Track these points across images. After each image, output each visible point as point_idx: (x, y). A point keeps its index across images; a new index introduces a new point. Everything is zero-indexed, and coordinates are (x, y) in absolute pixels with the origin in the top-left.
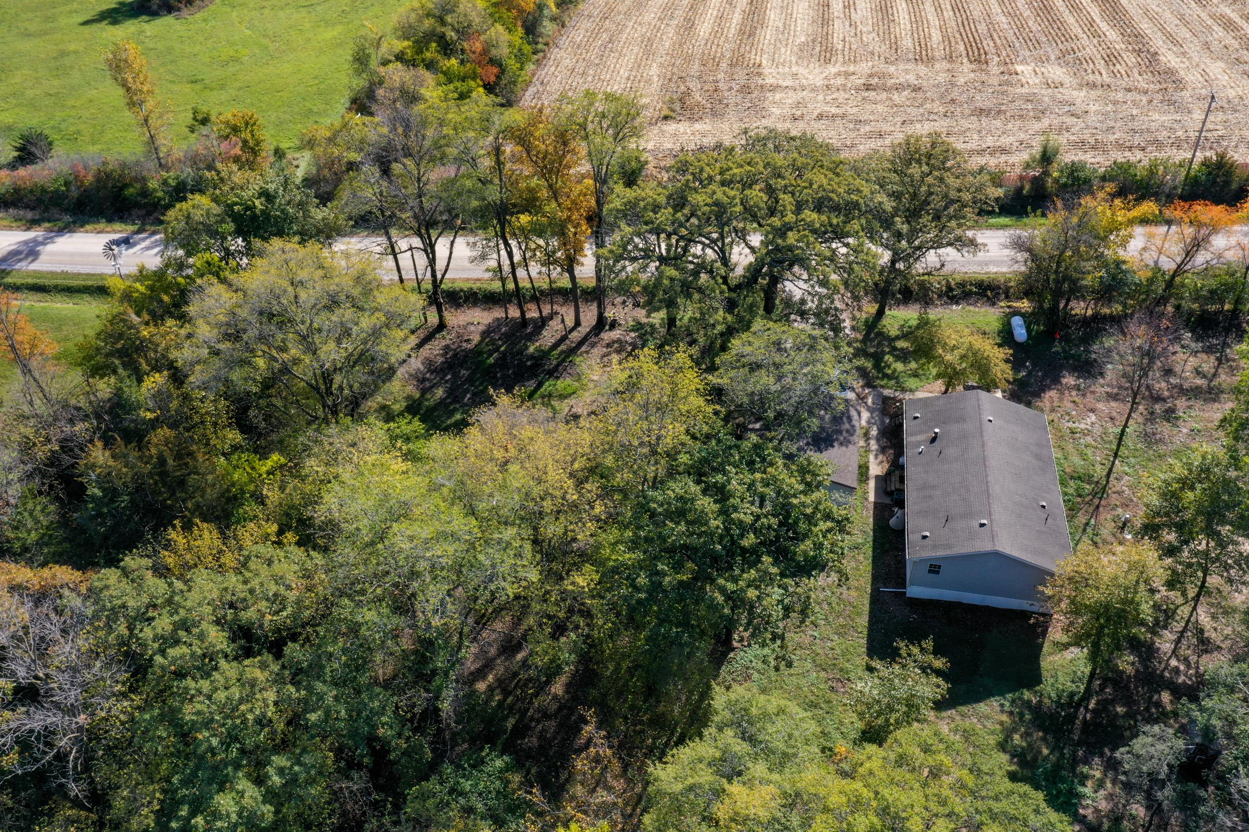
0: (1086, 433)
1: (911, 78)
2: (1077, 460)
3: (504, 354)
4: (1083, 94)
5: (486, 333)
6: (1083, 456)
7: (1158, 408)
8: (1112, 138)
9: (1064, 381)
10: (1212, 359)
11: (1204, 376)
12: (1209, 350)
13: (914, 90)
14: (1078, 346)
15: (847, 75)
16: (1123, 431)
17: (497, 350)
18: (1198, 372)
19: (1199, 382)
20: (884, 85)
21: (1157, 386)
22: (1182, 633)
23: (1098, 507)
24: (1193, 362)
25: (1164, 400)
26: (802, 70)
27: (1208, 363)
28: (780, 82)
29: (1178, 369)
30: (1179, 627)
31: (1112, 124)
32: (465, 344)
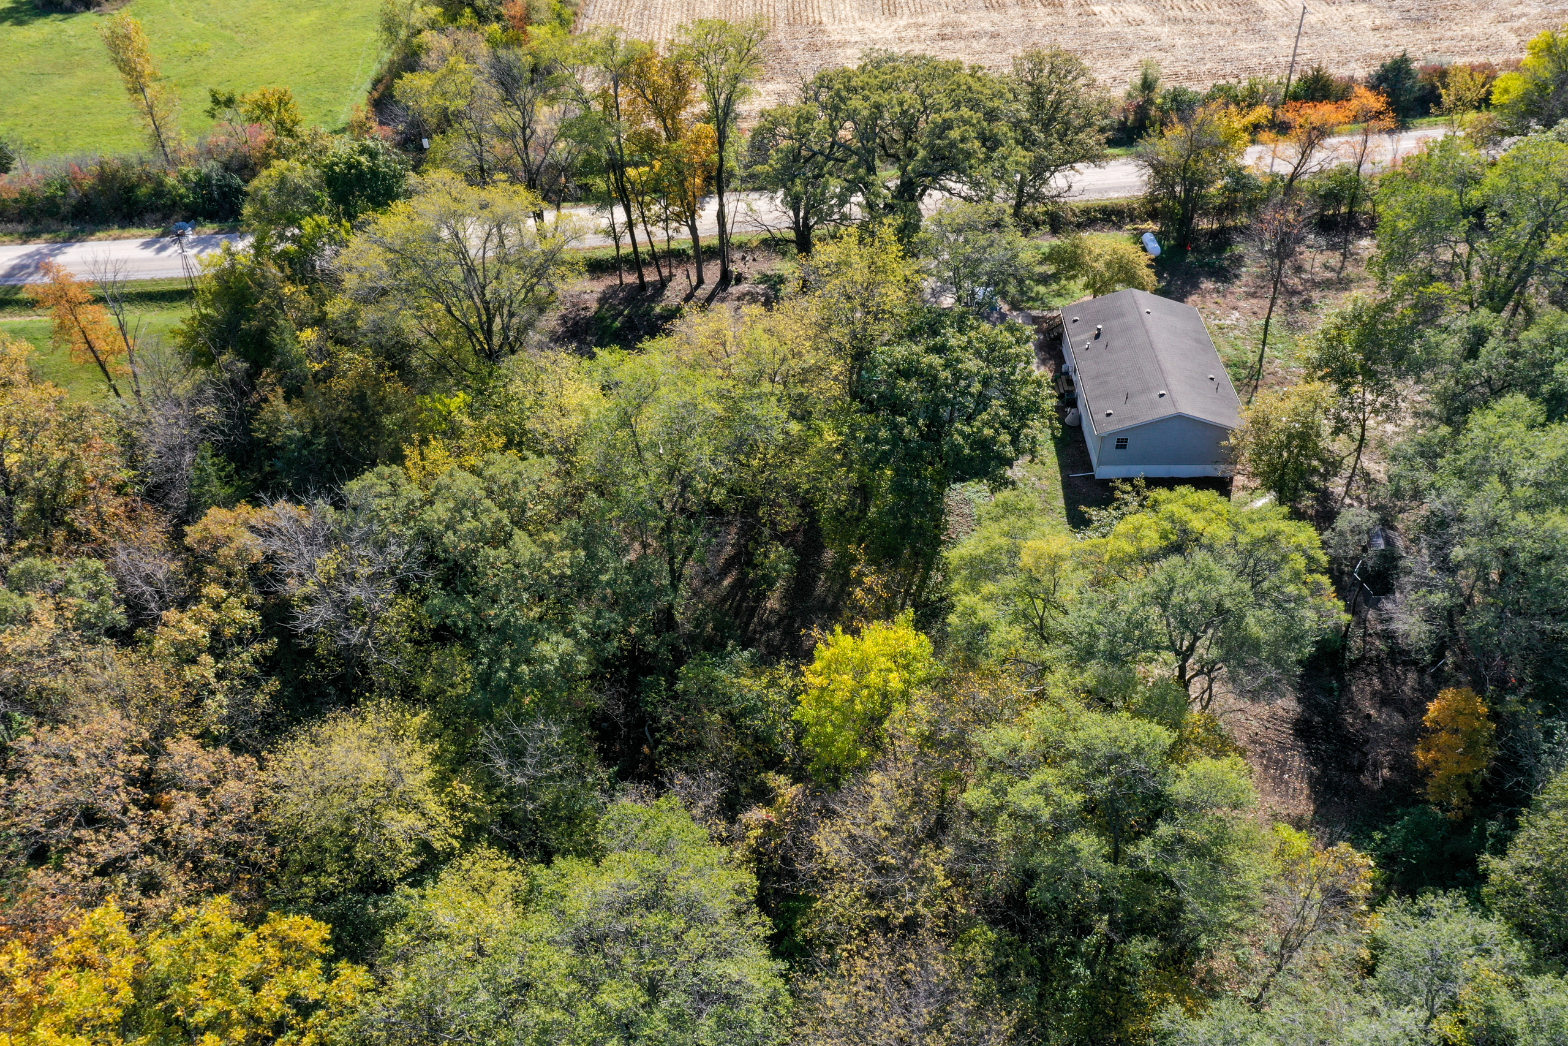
0: (1233, 328)
1: (987, 26)
2: (1229, 351)
3: (629, 317)
4: (1166, 29)
5: (603, 300)
6: (1234, 347)
7: (1295, 300)
8: (1204, 68)
9: (1203, 286)
10: (1337, 254)
11: (1333, 270)
12: (1333, 247)
13: (992, 37)
14: (1210, 255)
15: (918, 26)
16: (1267, 322)
17: (621, 314)
18: (1326, 267)
19: (1329, 275)
20: (960, 33)
21: (1291, 282)
22: (1351, 478)
23: (1256, 387)
24: (1320, 259)
25: (1299, 293)
26: (867, 25)
27: (1335, 259)
28: (848, 38)
29: (1307, 266)
30: (1348, 473)
31: (1201, 55)
32: (583, 313)
